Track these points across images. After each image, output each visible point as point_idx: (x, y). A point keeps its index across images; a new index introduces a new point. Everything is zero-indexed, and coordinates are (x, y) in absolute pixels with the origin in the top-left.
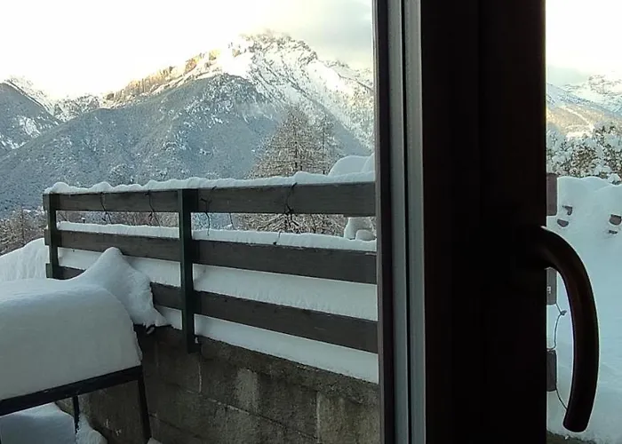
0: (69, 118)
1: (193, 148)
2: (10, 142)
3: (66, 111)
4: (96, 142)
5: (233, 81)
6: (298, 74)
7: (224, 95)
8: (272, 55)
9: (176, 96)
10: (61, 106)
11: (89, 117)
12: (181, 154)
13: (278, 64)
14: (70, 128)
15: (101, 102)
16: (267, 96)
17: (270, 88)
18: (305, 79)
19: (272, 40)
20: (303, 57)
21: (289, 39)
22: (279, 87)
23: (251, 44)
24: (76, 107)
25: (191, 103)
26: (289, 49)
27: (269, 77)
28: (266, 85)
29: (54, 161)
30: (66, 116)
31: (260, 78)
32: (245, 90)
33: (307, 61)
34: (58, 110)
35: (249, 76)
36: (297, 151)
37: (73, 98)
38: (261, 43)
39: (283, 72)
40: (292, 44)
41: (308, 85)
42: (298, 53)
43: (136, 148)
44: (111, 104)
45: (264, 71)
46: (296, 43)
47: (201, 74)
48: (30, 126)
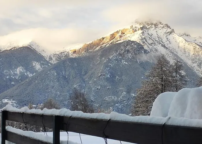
0: (55, 62)
1: (113, 76)
2: (28, 73)
3: (54, 59)
4: (67, 73)
5: (133, 44)
6: (164, 40)
7: (128, 51)
8: (152, 31)
9: (106, 51)
10: (52, 57)
11: (64, 62)
12: (107, 79)
13: (155, 35)
14: (56, 67)
15: (70, 55)
16: (149, 51)
17: (151, 47)
18: (168, 42)
19: (152, 24)
20: (167, 32)
21: (161, 23)
22: (155, 47)
23: (141, 26)
24: (59, 57)
25: (112, 55)
26: (160, 28)
27: (150, 42)
28: (149, 45)
29: (48, 82)
30: (54, 61)
31: (146, 42)
32: (139, 48)
33: (169, 34)
34: (51, 59)
35: (140, 41)
36: (162, 78)
37: (58, 53)
38: (146, 26)
39: (157, 39)
40: (162, 26)
41: (169, 45)
42: (165, 30)
43: (86, 76)
44: (75, 56)
45: (148, 39)
46: (163, 25)
47: (117, 41)
48: (37, 66)
